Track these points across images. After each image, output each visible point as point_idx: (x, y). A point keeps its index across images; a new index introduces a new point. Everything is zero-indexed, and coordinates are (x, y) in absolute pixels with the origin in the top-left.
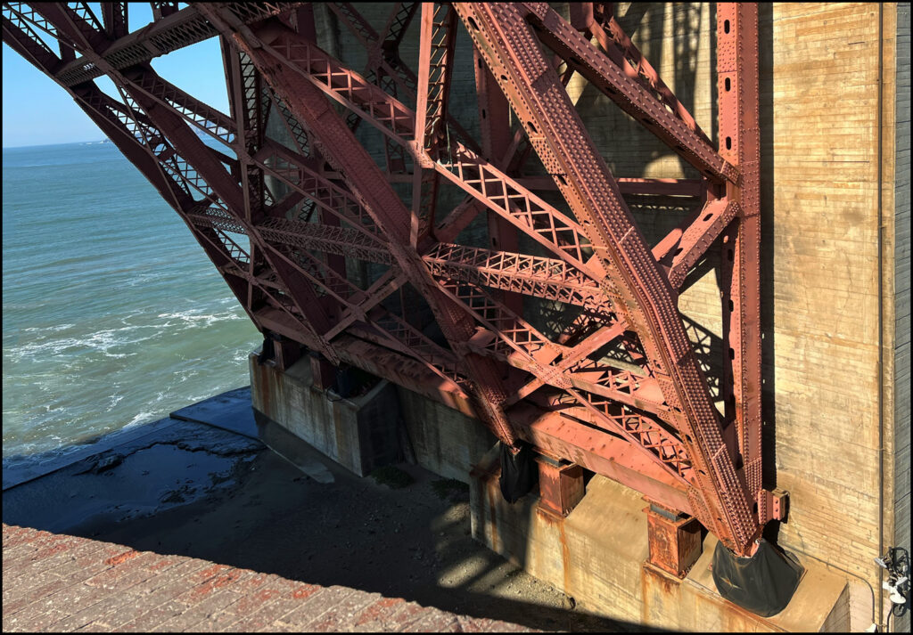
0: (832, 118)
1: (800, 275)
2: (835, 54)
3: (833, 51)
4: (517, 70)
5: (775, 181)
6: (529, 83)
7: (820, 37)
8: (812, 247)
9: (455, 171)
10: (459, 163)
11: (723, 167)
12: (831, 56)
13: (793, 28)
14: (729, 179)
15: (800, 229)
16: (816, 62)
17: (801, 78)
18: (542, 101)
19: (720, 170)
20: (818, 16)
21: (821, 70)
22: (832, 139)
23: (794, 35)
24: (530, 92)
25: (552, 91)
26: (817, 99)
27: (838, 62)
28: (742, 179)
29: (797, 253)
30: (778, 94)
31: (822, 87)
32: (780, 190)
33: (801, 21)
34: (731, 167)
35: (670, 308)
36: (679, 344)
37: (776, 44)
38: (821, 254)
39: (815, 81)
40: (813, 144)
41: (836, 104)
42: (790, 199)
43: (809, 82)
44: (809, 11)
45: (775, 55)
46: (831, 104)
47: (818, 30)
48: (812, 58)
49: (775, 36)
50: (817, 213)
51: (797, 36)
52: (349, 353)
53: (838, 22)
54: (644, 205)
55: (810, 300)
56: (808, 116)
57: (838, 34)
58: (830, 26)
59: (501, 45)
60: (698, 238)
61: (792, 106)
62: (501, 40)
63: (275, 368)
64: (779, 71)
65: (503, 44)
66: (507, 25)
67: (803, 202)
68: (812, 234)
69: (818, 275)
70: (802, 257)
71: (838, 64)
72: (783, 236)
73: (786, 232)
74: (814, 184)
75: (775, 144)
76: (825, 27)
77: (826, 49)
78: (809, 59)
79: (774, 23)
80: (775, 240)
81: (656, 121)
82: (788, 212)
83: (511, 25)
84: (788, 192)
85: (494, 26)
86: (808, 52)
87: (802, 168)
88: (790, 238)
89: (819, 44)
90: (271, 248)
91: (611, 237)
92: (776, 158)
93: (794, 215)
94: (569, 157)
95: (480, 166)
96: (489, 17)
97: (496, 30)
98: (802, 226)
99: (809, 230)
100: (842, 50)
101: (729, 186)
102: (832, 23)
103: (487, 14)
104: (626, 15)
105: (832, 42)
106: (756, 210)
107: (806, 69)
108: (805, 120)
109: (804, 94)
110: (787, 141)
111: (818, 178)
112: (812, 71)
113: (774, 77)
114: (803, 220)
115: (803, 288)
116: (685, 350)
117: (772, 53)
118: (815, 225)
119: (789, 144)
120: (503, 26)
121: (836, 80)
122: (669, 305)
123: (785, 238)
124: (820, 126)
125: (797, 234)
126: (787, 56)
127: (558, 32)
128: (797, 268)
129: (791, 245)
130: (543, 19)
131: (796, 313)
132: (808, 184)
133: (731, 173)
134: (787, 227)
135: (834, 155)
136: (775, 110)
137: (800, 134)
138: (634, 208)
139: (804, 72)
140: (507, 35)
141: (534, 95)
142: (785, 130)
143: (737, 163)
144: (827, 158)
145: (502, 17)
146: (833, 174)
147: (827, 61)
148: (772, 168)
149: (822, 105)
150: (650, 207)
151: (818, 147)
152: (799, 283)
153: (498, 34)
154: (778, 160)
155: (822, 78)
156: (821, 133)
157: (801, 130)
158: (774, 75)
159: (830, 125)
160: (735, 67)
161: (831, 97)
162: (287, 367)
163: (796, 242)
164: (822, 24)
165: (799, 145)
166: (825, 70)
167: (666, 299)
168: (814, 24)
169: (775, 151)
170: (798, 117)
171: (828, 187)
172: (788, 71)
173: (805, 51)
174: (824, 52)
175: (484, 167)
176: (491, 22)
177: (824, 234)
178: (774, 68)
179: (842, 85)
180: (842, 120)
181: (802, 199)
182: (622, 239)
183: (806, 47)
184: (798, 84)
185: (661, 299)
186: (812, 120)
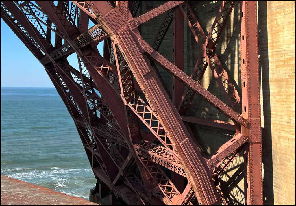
0: (289, 103)
1: (282, 176)
2: (288, 76)
3: (288, 75)
4: (138, 71)
5: (272, 129)
6: (142, 76)
7: (283, 69)
8: (285, 162)
9: (135, 107)
10: (137, 104)
11: (239, 118)
12: (287, 77)
13: (275, 64)
14: (242, 124)
15: (281, 152)
16: (283, 79)
17: (278, 85)
18: (147, 82)
19: (238, 120)
20: (282, 60)
21: (284, 82)
22: (289, 113)
23: (275, 67)
24: (142, 79)
25: (152, 79)
26: (284, 94)
27: (290, 79)
28: (250, 125)
29: (280, 164)
30: (271, 91)
31: (285, 89)
32: (273, 134)
33: (277, 62)
34: (243, 119)
35: (206, 178)
36: (211, 197)
37: (270, 70)
38: (288, 166)
39: (283, 86)
40: (284, 114)
41: (290, 97)
42: (277, 138)
43: (281, 87)
44: (280, 58)
45: (270, 74)
46: (288, 97)
47: (283, 66)
48: (282, 77)
49: (270, 67)
50: (286, 146)
51: (276, 67)
52: (120, 192)
53: (289, 63)
54: (229, 134)
55: (286, 189)
56: (281, 101)
57: (289, 68)
58: (286, 65)
59: (132, 62)
60: (225, 149)
61: (276, 96)
62: (132, 60)
63: (97, 197)
64: (272, 81)
65: (133, 61)
66: (135, 55)
67: (281, 140)
68: (285, 156)
69: (288, 177)
70: (282, 167)
71: (289, 81)
72: (275, 155)
73: (276, 154)
74: (284, 132)
75: (271, 112)
76: (284, 65)
77: (285, 74)
78: (280, 77)
79: (269, 61)
80: (273, 157)
81: (203, 95)
82: (276, 144)
83: (136, 55)
84: (276, 134)
85: (130, 55)
86: (280, 74)
87: (280, 124)
88: (278, 157)
89: (283, 72)
90: (97, 137)
91: (177, 140)
92: (272, 119)
93: (278, 145)
94: (158, 105)
95: (145, 106)
96: (128, 52)
97: (130, 57)
98: (281, 151)
99: (284, 154)
100: (290, 75)
101: (243, 128)
102: (287, 64)
103: (127, 51)
104: (224, 53)
105: (287, 71)
106: (259, 140)
107: (280, 81)
108: (280, 103)
109: (280, 92)
110: (275, 112)
111: (286, 129)
112: (282, 82)
113: (270, 84)
114: (282, 149)
115: (283, 182)
116: (215, 200)
117: (269, 73)
118: (286, 151)
119: (276, 113)
120: (133, 56)
121: (289, 87)
122: (206, 176)
123: (276, 157)
124: (285, 106)
125: (280, 155)
126: (273, 75)
127: (158, 59)
128: (281, 172)
129: (278, 160)
130: (151, 54)
131: (281, 195)
132: (283, 132)
133: (243, 122)
134: (276, 151)
135: (290, 120)
136: (270, 97)
137: (279, 109)
138: (226, 135)
139: (279, 82)
140: (134, 59)
141: (144, 80)
142: (274, 107)
143: (248, 118)
144: (289, 121)
145: (133, 53)
146: (290, 128)
147: (286, 79)
148: (271, 123)
149: (285, 97)
150: (231, 136)
151: (285, 115)
152: (282, 180)
153: (131, 58)
154: (273, 119)
155: (285, 86)
156: (285, 109)
157: (279, 107)
158: (270, 82)
159: (288, 106)
160: (246, 78)
161: (288, 94)
162: (102, 197)
163: (280, 159)
164: (284, 64)
165: (279, 114)
166: (285, 82)
167: (204, 173)
168: (281, 63)
169: (271, 115)
170: (278, 101)
171: (289, 134)
172: (274, 82)
173: (279, 74)
174: (285, 75)
175: (146, 107)
176: (129, 54)
177: (289, 156)
178: (270, 79)
179: (291, 89)
180: (292, 104)
181: (281, 138)
182: (184, 141)
183: (279, 73)
184: (277, 87)
185: (201, 173)
186: (283, 103)
